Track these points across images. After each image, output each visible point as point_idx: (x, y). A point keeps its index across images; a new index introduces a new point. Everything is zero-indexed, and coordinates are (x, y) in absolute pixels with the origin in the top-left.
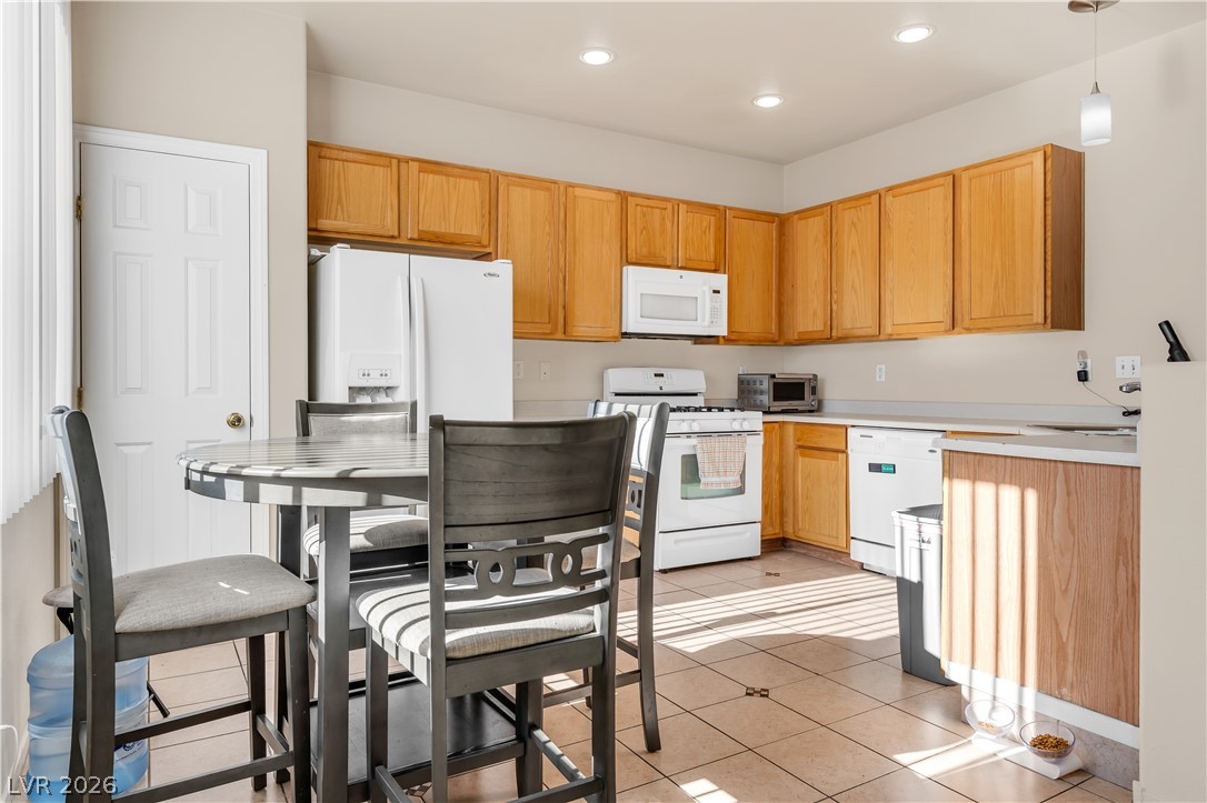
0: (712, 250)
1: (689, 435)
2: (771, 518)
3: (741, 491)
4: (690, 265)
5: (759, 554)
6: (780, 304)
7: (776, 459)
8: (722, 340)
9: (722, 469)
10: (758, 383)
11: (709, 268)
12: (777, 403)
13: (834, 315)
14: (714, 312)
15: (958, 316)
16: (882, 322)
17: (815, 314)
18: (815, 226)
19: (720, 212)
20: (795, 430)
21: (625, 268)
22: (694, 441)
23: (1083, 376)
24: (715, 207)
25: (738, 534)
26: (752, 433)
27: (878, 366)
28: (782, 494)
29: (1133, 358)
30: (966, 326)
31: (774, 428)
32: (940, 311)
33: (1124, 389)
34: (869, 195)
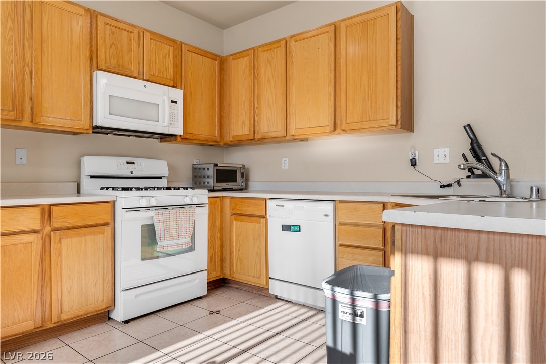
0: (171, 71)
1: (147, 208)
2: (215, 265)
3: (191, 249)
4: (153, 79)
5: (205, 293)
6: (221, 117)
7: (218, 223)
8: (179, 139)
9: (175, 234)
10: (206, 170)
11: (169, 84)
12: (219, 184)
13: (256, 124)
14: (172, 117)
15: (338, 121)
16: (288, 127)
17: (243, 123)
18: (244, 63)
19: (177, 46)
20: (231, 202)
21: (95, 73)
22: (152, 213)
23: (413, 163)
24: (174, 41)
25: (189, 281)
26: (200, 205)
27: (283, 159)
28: (222, 247)
29: (444, 150)
30: (343, 128)
31: (216, 201)
32: (325, 118)
33: (462, 167)
34: (279, 41)
